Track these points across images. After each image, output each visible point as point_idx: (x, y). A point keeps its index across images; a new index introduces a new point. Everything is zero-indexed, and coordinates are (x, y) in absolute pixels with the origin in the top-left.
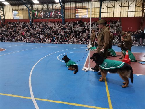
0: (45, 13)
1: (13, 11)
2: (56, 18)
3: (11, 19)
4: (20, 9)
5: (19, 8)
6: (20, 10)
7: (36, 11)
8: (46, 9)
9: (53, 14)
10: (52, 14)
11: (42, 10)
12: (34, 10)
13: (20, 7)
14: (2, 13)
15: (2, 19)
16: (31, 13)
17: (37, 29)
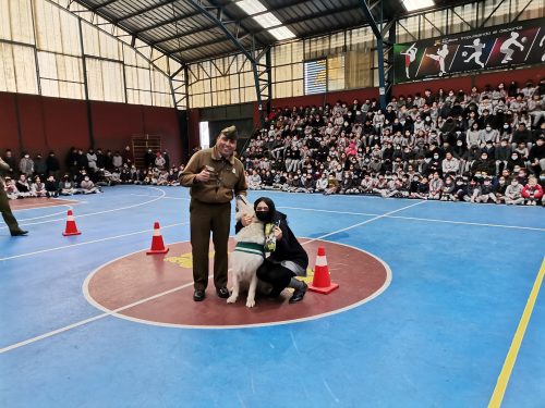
0: (462, 49)
1: (304, 62)
2: (527, 63)
3: (295, 95)
4: (336, 48)
5: (333, 46)
6: (333, 52)
7: (409, 45)
8: (466, 28)
9: (512, 46)
10: (505, 46)
11: (446, 34)
12: (402, 41)
13: (337, 41)
14: (265, 76)
15: (263, 98)
16: (386, 57)
17: (419, 126)
